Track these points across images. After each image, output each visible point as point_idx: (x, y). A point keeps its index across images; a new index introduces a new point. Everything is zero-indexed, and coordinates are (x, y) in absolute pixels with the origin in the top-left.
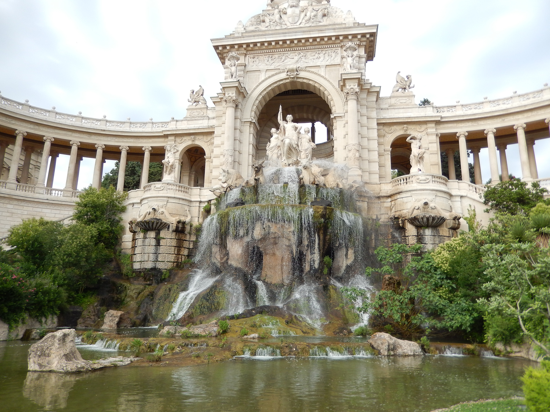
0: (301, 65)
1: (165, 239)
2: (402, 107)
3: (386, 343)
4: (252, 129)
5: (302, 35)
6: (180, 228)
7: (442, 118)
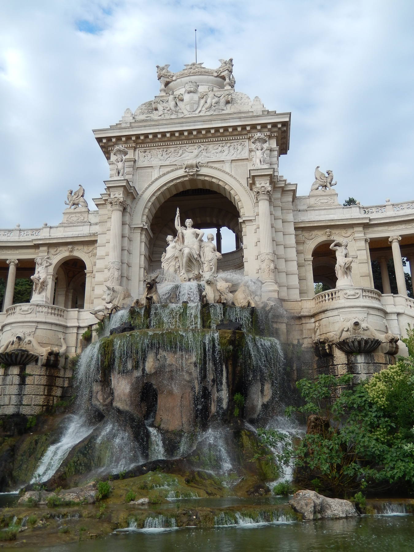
0: (202, 159)
1: (32, 375)
2: (324, 208)
3: (311, 503)
4: (143, 236)
5: (202, 125)
6: (52, 362)
7: (370, 220)
